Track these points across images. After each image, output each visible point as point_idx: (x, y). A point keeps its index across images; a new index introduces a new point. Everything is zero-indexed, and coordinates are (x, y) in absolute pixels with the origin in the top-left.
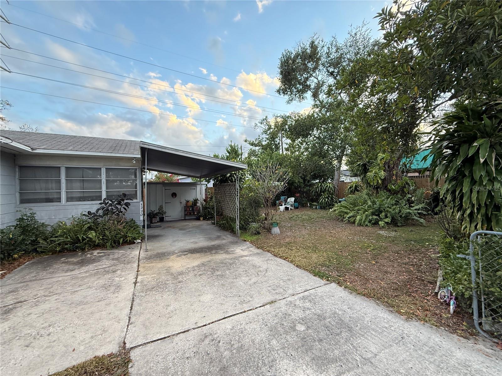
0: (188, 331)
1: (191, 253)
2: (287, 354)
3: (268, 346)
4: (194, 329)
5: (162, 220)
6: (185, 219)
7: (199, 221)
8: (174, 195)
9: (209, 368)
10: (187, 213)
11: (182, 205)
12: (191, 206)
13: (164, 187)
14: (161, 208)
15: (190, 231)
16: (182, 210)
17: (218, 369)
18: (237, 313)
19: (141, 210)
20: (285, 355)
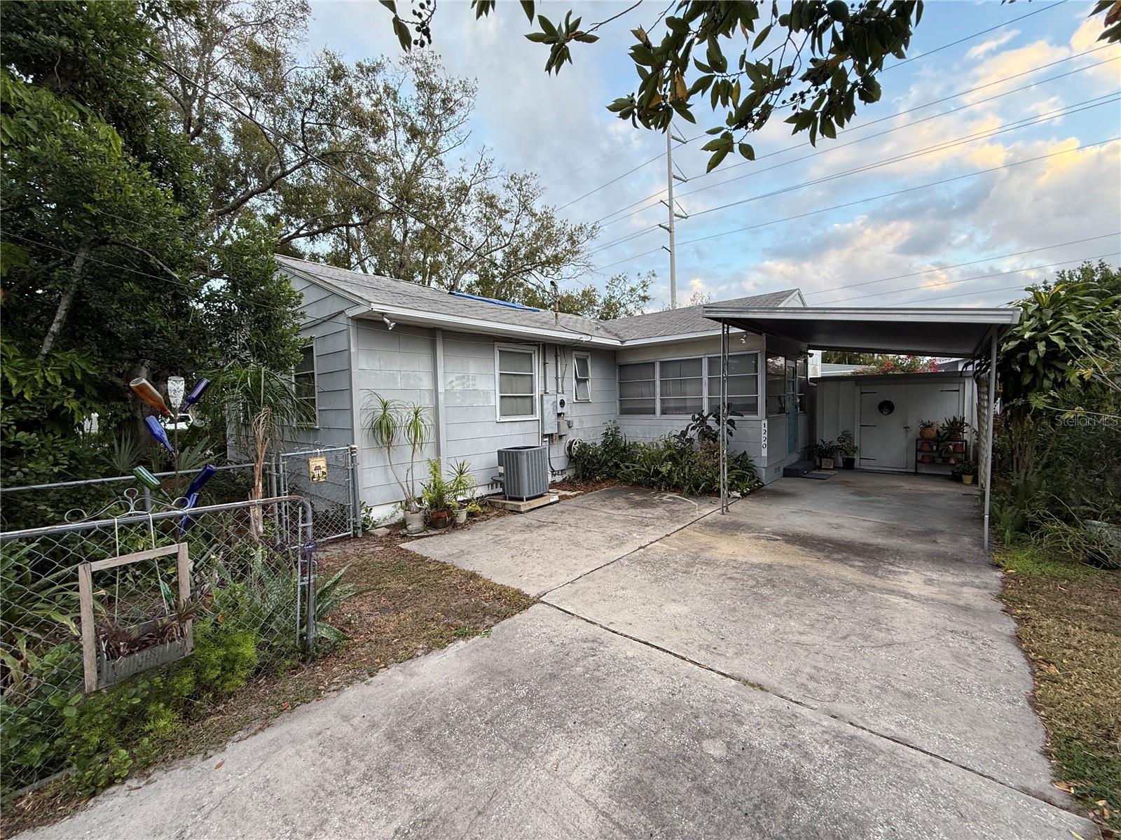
0: (594, 623)
1: (788, 542)
2: (623, 737)
3: (624, 709)
4: (601, 626)
5: (849, 465)
6: (916, 474)
7: (958, 486)
8: (886, 407)
9: (548, 664)
10: (923, 456)
11: (910, 435)
12: (933, 440)
13: (858, 388)
14: (847, 436)
15: (871, 501)
16: (908, 448)
17: (550, 671)
18: (672, 651)
19: (763, 435)
20: (620, 736)
